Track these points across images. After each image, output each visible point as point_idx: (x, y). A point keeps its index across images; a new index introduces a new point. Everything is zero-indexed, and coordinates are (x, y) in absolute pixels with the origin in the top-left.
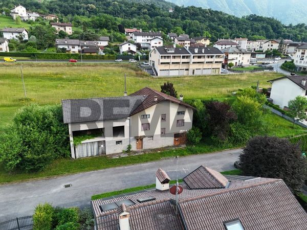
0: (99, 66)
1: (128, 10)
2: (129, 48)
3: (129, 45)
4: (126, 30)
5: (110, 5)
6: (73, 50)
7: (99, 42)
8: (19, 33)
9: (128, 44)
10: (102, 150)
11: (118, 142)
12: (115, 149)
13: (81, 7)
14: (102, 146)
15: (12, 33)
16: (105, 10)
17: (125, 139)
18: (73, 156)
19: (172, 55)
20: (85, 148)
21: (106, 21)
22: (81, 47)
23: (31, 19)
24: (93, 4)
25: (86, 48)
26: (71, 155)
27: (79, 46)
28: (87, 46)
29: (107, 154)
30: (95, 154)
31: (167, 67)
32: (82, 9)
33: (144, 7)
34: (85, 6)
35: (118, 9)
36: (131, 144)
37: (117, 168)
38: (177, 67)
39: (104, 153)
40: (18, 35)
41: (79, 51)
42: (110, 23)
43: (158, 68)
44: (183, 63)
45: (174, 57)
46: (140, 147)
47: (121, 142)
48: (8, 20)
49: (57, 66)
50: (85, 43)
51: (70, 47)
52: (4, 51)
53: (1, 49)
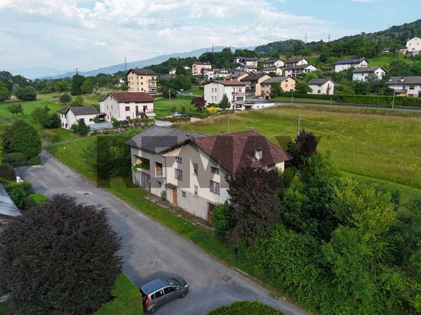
12: (157, 190)
14: (149, 181)
17: (163, 182)
29: (151, 192)
36: (167, 192)
40: (367, 75)
41: (420, 94)
46: (176, 200)
51: (407, 88)
52: (321, 93)
53: (319, 91)
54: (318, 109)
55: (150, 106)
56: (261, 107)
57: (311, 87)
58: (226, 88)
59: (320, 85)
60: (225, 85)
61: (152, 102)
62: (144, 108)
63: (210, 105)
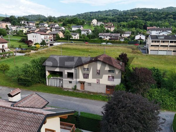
0: (114, 46)
1: (158, 17)
2: (140, 38)
3: (141, 35)
4: (148, 28)
5: (147, 15)
6: (106, 38)
7: (125, 35)
8: (88, 31)
9: (139, 35)
10: (62, 85)
11: (70, 82)
12: (68, 86)
13: (129, 18)
14: (61, 82)
15: (85, 31)
16: (143, 18)
17: (73, 81)
18: (47, 84)
19: (161, 40)
20: (53, 81)
21: (136, 23)
22: (111, 37)
23: (98, 25)
24: (137, 16)
25: (113, 37)
26: (46, 83)
27: (109, 36)
28: (114, 36)
29: (64, 87)
30: (58, 86)
31: (157, 48)
32: (129, 19)
33: (171, 14)
34: (132, 17)
35: (151, 17)
36: (77, 85)
37: (59, 95)
38: (166, 49)
39: (62, 86)
40: (87, 32)
41: (109, 39)
42: (138, 25)
43: (150, 49)
44: (170, 46)
45: (164, 42)
46: (83, 88)
47: (72, 82)
48: (88, 26)
49: (92, 46)
50: (113, 35)
51: (105, 37)
52: (76, 39)
53: (75, 38)
54: (81, 45)
55: (6, 45)
56: (57, 44)
57: (72, 36)
58: (42, 35)
59: (75, 35)
60: (41, 34)
61: (6, 43)
62: (3, 46)
63: (36, 44)
